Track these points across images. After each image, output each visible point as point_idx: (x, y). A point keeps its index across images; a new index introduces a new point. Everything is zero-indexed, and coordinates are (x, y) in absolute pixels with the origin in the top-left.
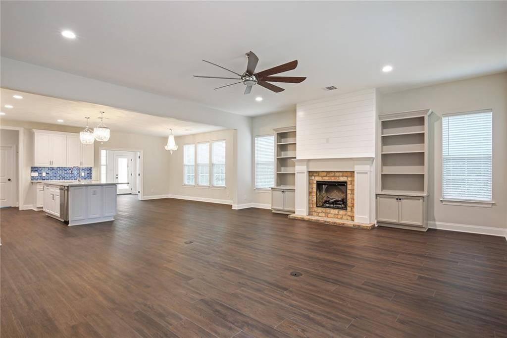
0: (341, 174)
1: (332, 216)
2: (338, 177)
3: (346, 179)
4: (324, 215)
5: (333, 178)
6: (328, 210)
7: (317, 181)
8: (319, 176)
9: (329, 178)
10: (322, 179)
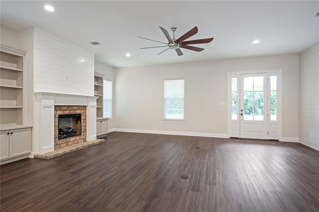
0: (77, 108)
1: (71, 143)
2: (76, 110)
3: (81, 112)
4: (65, 145)
5: (72, 111)
6: (68, 139)
7: (59, 115)
8: (60, 110)
9: (69, 111)
10: (63, 113)
